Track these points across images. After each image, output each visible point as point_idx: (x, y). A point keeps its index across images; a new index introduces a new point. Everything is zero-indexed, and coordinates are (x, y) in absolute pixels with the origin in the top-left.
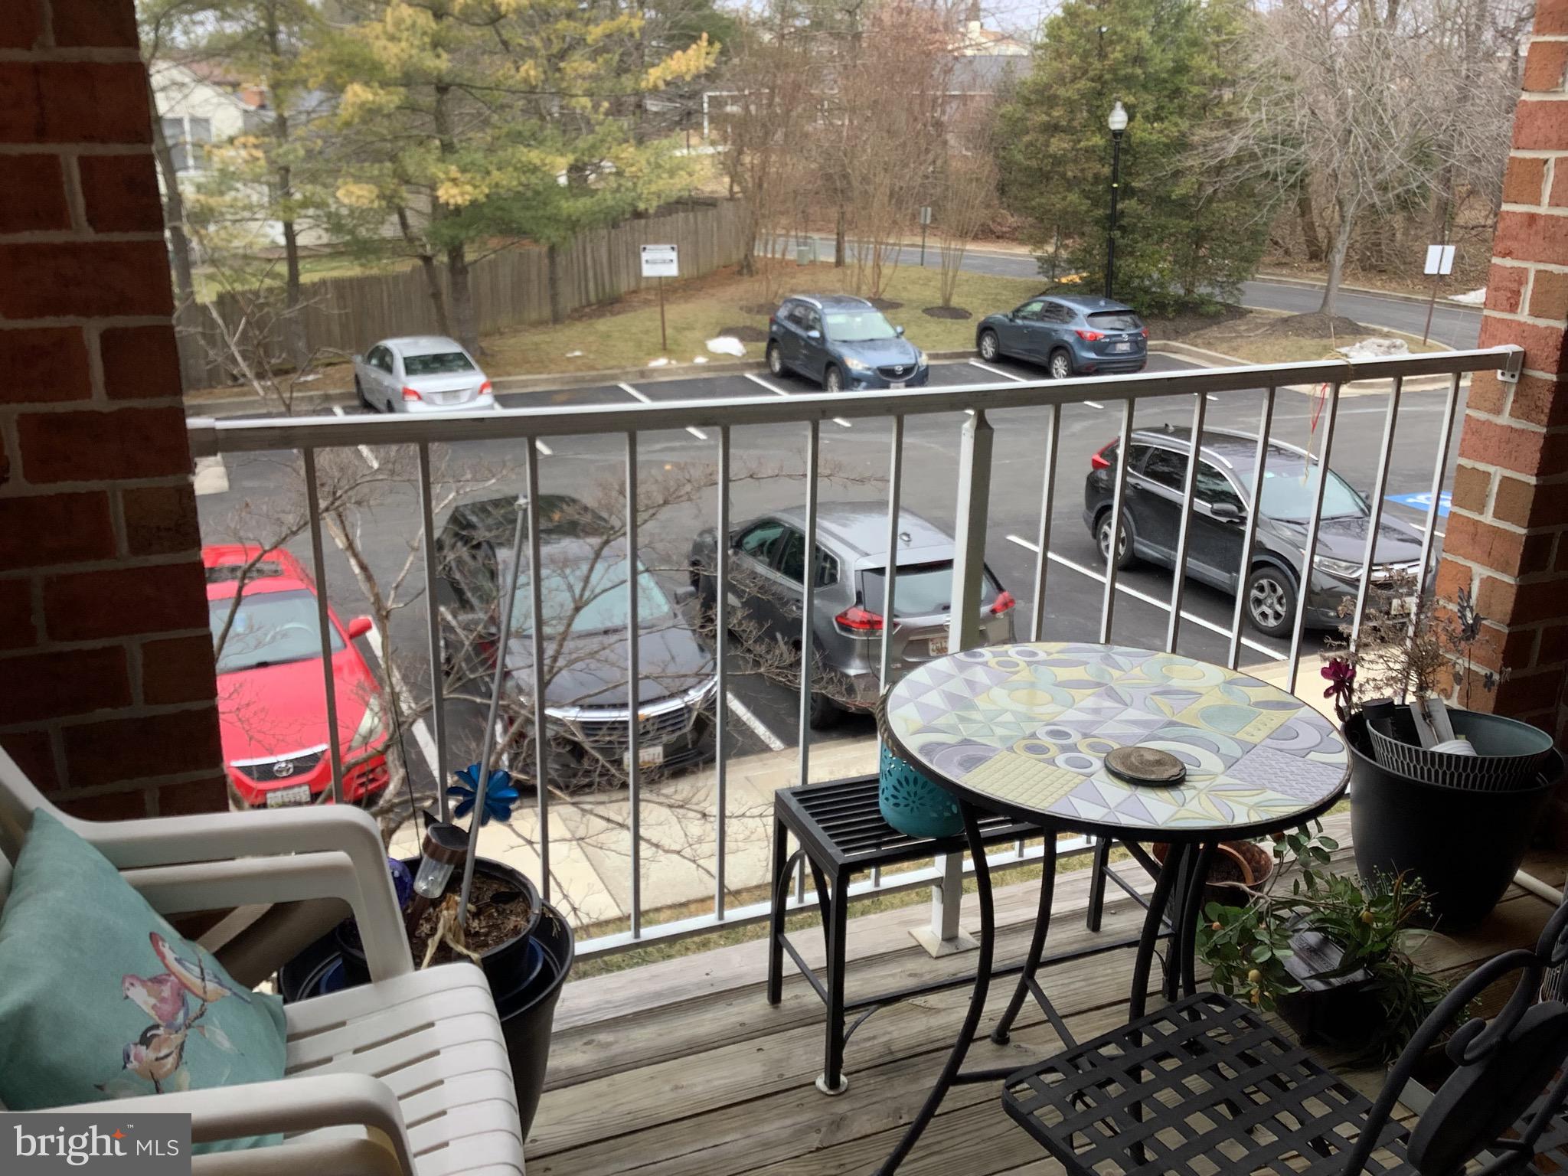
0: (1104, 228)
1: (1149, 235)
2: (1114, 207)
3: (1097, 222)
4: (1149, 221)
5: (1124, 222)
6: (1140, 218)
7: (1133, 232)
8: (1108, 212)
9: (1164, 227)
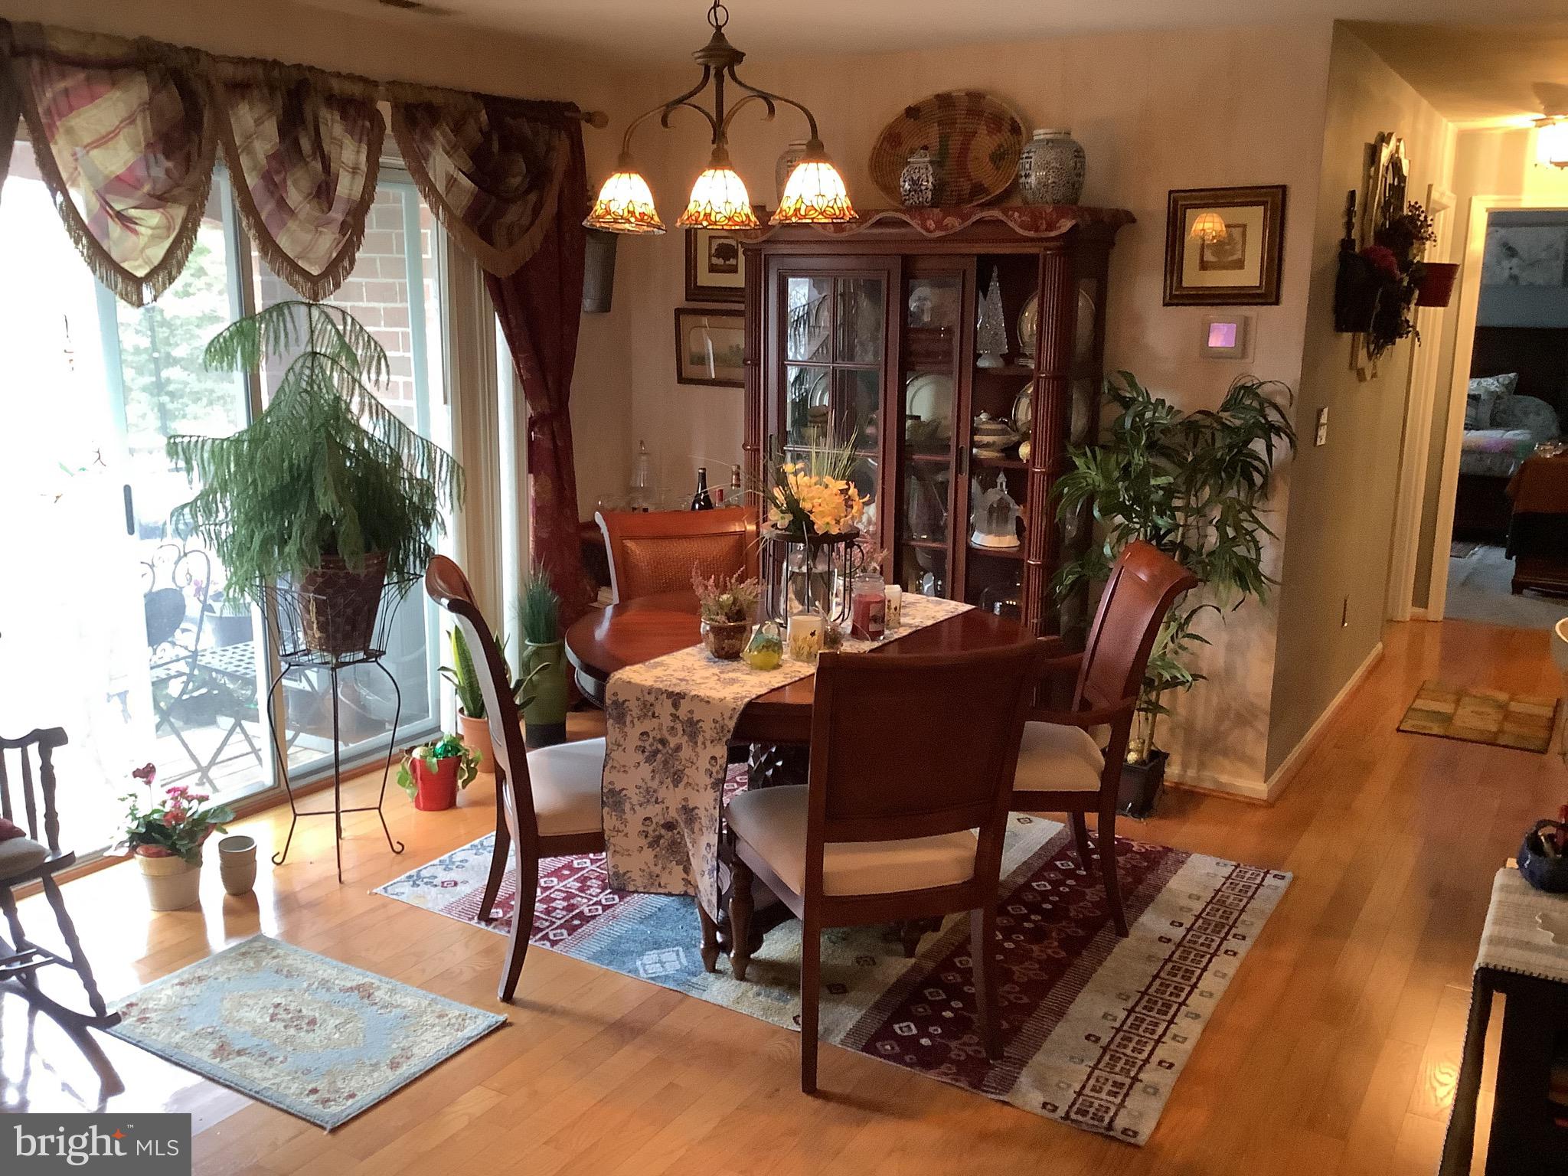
0: (152, 394)
1: (200, 399)
2: (158, 376)
3: (144, 389)
4: (196, 386)
5: (171, 388)
6: (186, 384)
7: (182, 397)
8: (154, 379)
9: (212, 391)
